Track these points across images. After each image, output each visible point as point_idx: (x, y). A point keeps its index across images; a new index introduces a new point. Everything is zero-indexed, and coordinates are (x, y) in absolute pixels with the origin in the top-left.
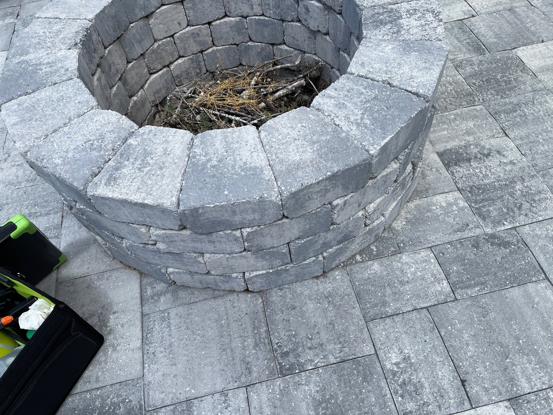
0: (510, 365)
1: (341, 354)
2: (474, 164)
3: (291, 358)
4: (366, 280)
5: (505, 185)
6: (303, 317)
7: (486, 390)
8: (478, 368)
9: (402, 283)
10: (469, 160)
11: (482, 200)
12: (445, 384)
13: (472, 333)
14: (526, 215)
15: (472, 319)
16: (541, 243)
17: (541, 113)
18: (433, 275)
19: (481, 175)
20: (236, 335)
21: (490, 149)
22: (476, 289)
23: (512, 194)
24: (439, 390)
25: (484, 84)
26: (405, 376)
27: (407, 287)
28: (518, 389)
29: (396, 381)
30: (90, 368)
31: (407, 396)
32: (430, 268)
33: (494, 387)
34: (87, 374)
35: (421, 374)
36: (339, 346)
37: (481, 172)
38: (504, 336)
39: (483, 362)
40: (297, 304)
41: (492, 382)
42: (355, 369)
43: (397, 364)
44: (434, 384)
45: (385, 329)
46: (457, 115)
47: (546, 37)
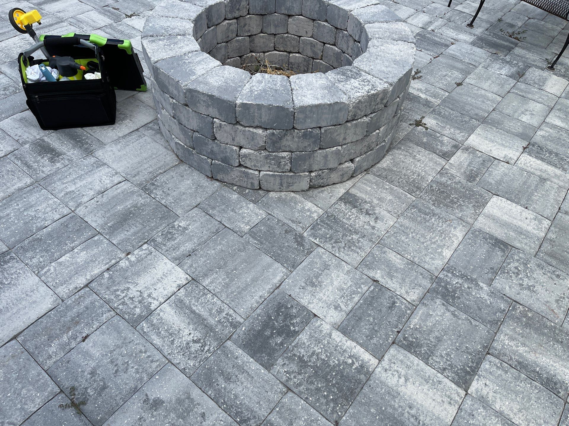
0: (215, 271)
1: (169, 204)
2: (354, 210)
3: (152, 187)
4: (222, 196)
5: (350, 230)
6: (179, 182)
7: (191, 266)
8: (203, 258)
9: (233, 210)
10: (355, 207)
11: (327, 223)
12: (182, 249)
13: (223, 249)
14: (333, 247)
15: (232, 246)
16: (317, 260)
17: (439, 229)
18: (249, 221)
19: (347, 216)
20: (150, 164)
21: (375, 214)
22: (255, 241)
23: (345, 235)
24: (176, 247)
25: (437, 191)
26: (175, 232)
27: (231, 213)
28: (202, 280)
29: (170, 230)
30: (98, 127)
31: (163, 237)
32: (253, 218)
33: (196, 269)
34: (95, 127)
35: (181, 237)
36: (173, 201)
37: (350, 216)
38: (232, 263)
39: (208, 259)
40: (185, 177)
41: (198, 267)
42: (164, 212)
43: (179, 226)
44: (179, 244)
45: (197, 214)
47: (534, 208)
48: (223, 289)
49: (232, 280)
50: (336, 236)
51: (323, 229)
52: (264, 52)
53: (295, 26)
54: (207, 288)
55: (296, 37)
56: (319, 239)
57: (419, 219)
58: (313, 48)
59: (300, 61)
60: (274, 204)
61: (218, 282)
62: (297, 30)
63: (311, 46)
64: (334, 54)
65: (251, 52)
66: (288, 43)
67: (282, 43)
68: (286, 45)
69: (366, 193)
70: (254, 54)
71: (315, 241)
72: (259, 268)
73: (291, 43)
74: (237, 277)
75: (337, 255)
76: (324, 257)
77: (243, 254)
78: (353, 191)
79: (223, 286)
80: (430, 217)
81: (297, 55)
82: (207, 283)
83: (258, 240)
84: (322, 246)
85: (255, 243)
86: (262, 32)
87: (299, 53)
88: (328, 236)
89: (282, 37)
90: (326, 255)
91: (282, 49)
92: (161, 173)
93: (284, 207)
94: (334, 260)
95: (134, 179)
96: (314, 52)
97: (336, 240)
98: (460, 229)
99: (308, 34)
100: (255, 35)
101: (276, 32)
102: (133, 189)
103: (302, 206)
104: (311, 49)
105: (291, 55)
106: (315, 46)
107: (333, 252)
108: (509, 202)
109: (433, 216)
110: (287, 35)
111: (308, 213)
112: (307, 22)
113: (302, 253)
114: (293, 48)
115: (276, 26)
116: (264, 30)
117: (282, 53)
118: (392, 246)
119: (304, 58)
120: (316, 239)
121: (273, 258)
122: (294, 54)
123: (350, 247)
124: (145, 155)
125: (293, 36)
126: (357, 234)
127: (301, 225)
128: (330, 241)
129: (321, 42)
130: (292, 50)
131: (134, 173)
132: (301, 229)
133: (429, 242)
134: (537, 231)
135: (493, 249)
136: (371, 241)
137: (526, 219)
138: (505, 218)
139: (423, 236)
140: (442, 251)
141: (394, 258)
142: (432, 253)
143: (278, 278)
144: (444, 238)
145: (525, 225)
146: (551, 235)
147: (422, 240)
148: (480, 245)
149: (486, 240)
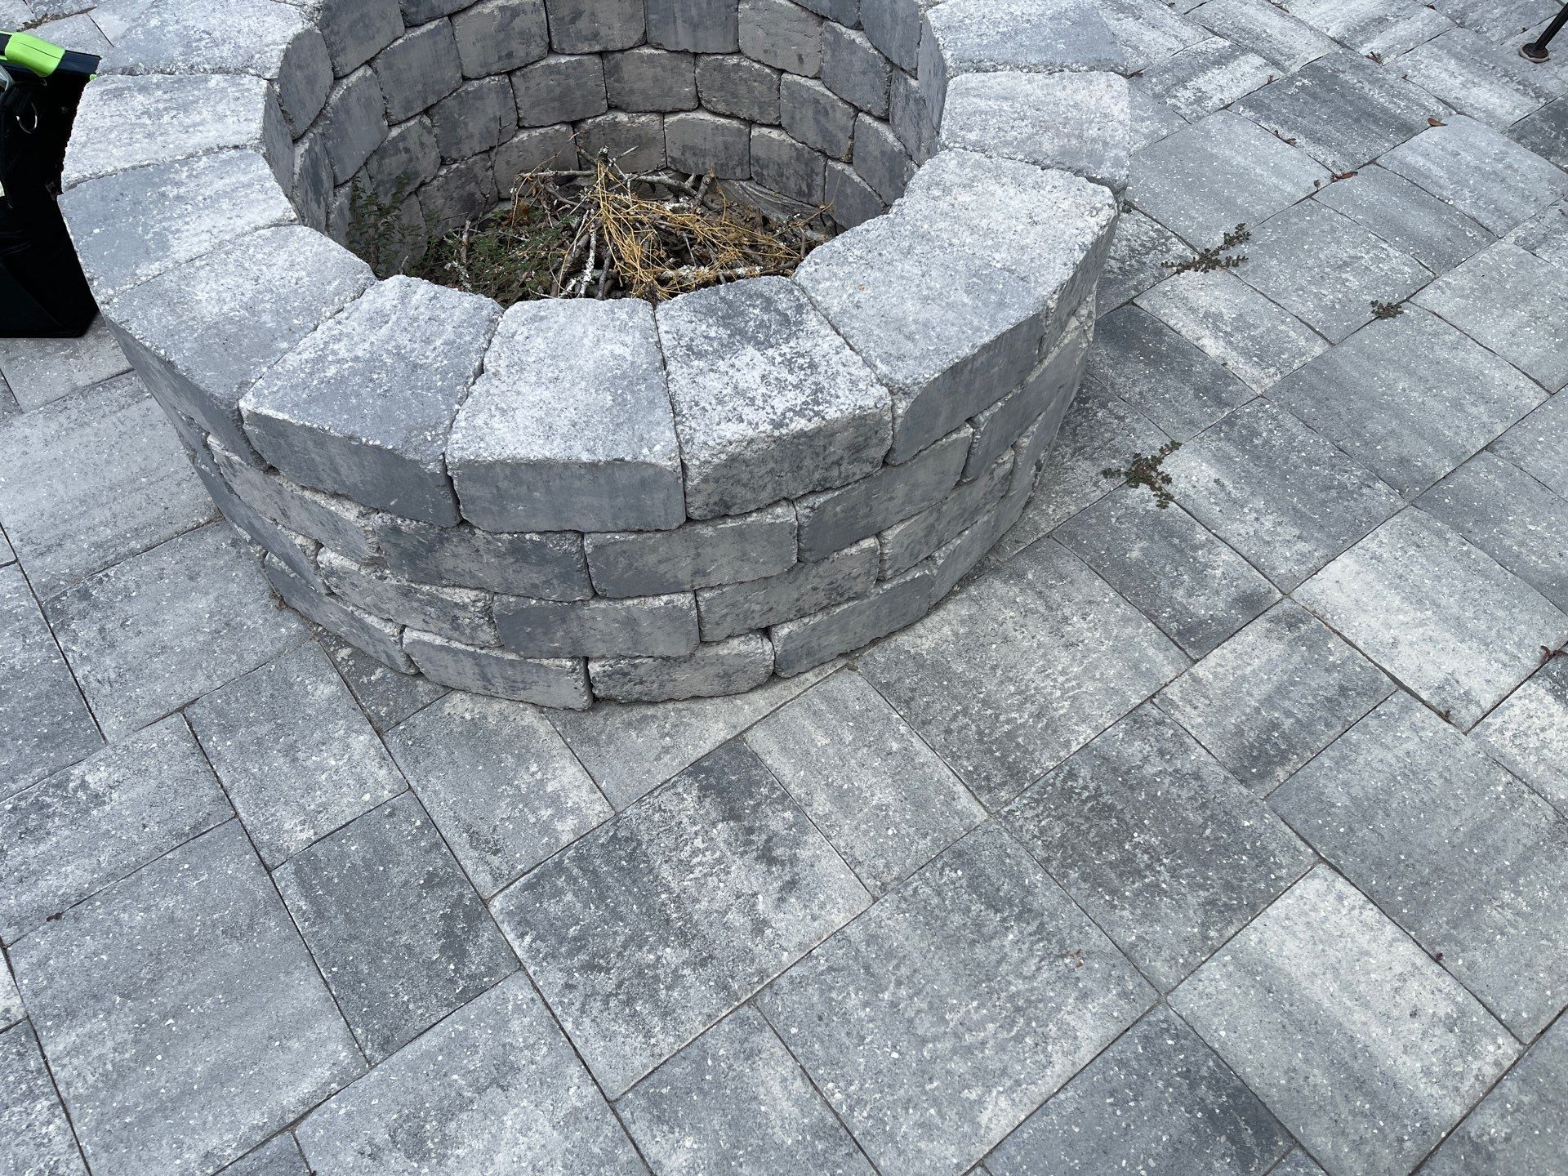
0: (108, 1004)
1: (95, 684)
2: (721, 831)
3: (78, 606)
4: (285, 681)
5: (668, 921)
6: (175, 597)
7: (42, 963)
8: (93, 938)
9: (290, 751)
10: (732, 815)
11: (594, 872)
12: (50, 881)
13: (179, 914)
14: (569, 987)
15: (214, 908)
16: (482, 1036)
17: (1018, 985)
18: (324, 807)
19: (684, 855)
20: (116, 508)
21: (793, 860)
22: (302, 903)
23: (636, 940)
24: (33, 873)
25: (1084, 802)
26: (57, 805)
27: (280, 762)
28: (49, 1029)
29: (45, 793)
30: (32, 342)
31: (14, 819)
32: (343, 795)
33: (50, 978)
35: (67, 833)
36: (113, 676)
37: (695, 852)
38: (180, 982)
39: (107, 947)
40: (202, 581)
41: (62, 973)
42: (64, 716)
43: (84, 785)
44: (46, 860)
45: (162, 744)
46: (907, 755)
47: (1471, 966)
48: (97, 1089)
49: (144, 1058)
50: (605, 935)
51: (569, 897)
52: (663, 114)
53: (760, 32)
54: (53, 1069)
55: (767, 70)
56: (534, 941)
57: (957, 919)
58: (822, 120)
59: (785, 158)
60: (446, 747)
61: (95, 1054)
62: (767, 46)
63: (817, 112)
64: (883, 153)
65: (612, 108)
66: (742, 90)
67: (721, 88)
68: (734, 95)
69: (804, 758)
70: (622, 117)
71: (515, 945)
72: (258, 1028)
73: (751, 90)
74: (166, 1050)
75: (568, 1026)
76: (515, 1025)
77: (234, 948)
78: (760, 741)
79: (106, 1075)
80: (1004, 920)
81: (775, 134)
82: (61, 1048)
83: (313, 900)
84: (531, 972)
85: (300, 908)
86: (645, 42)
87: (779, 127)
88: (573, 931)
89: (720, 67)
90: (526, 1020)
91: (721, 108)
92: (134, 553)
93: (474, 766)
94: (545, 1049)
95: (38, 563)
96: (825, 133)
97: (594, 956)
98: (1104, 1006)
99: (806, 66)
100: (622, 51)
101: (695, 45)
102: (15, 603)
103: (539, 776)
104: (817, 121)
105: (755, 132)
106: (827, 113)
107: (558, 1011)
108: (1371, 914)
109: (1019, 918)
110: (735, 60)
111: (545, 813)
112: (800, 20)
113: (443, 987)
114: (760, 108)
115: (695, 26)
116: (654, 34)
117: (723, 120)
118: (794, 1031)
119: (797, 149)
120: (522, 936)
121: (333, 987)
122: (765, 131)
123: (630, 1001)
124: (116, 472)
125: (757, 66)
126: (685, 944)
127: (496, 860)
128: (571, 954)
129: (846, 102)
130: (755, 113)
131: (49, 537)
132: (489, 878)
133: (945, 1045)
134: (1435, 1091)
135: (1205, 1141)
136: (726, 987)
137: (1413, 1015)
138: (1323, 992)
139: (937, 1008)
140: (980, 1102)
141: (777, 1089)
142: (935, 1102)
143: (306, 1088)
144: (1019, 1039)
145: (1393, 1048)
146: (1491, 1125)
147: (924, 1026)
148: (1157, 1108)
149: (1193, 1086)
